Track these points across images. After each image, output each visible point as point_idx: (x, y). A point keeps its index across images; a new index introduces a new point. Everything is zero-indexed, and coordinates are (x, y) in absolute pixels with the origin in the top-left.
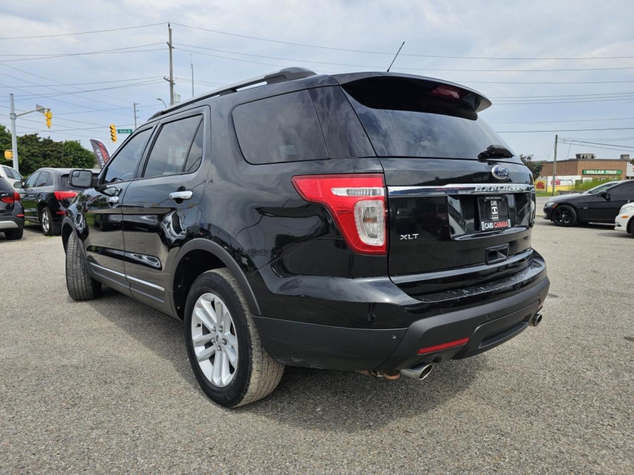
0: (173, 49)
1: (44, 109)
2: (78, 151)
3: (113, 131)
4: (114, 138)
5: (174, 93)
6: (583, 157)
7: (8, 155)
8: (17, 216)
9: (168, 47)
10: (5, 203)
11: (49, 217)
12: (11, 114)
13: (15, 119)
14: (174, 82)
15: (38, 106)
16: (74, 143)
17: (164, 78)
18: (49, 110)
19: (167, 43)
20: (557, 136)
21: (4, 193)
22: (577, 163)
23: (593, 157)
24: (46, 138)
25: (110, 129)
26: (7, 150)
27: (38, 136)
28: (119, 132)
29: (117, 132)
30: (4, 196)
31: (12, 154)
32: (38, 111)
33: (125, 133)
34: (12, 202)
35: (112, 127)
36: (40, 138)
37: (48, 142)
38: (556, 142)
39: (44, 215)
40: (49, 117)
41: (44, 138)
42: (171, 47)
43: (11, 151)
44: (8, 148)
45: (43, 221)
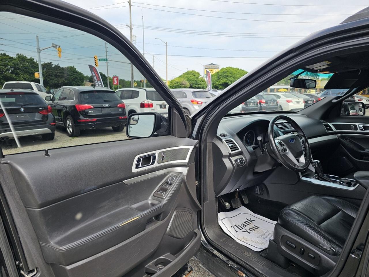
0: (131, 6)
1: (56, 46)
2: (75, 73)
3: (96, 60)
4: (96, 64)
5: (132, 35)
7: (36, 75)
8: (51, 125)
9: (129, 5)
10: (41, 115)
11: (71, 123)
12: (37, 49)
13: (40, 52)
14: (132, 28)
15: (53, 44)
16: (72, 68)
17: (127, 25)
18: (59, 46)
19: (128, 2)
21: (41, 107)
24: (56, 65)
25: (94, 59)
26: (36, 72)
27: (52, 64)
28: (99, 61)
29: (98, 60)
30: (41, 109)
31: (39, 75)
32: (53, 47)
33: (103, 61)
34: (47, 114)
35: (95, 58)
36: (53, 65)
37: (57, 67)
39: (68, 121)
40: (60, 51)
41: (55, 65)
42: (130, 5)
43: (38, 73)
44: (37, 71)
45: (67, 126)
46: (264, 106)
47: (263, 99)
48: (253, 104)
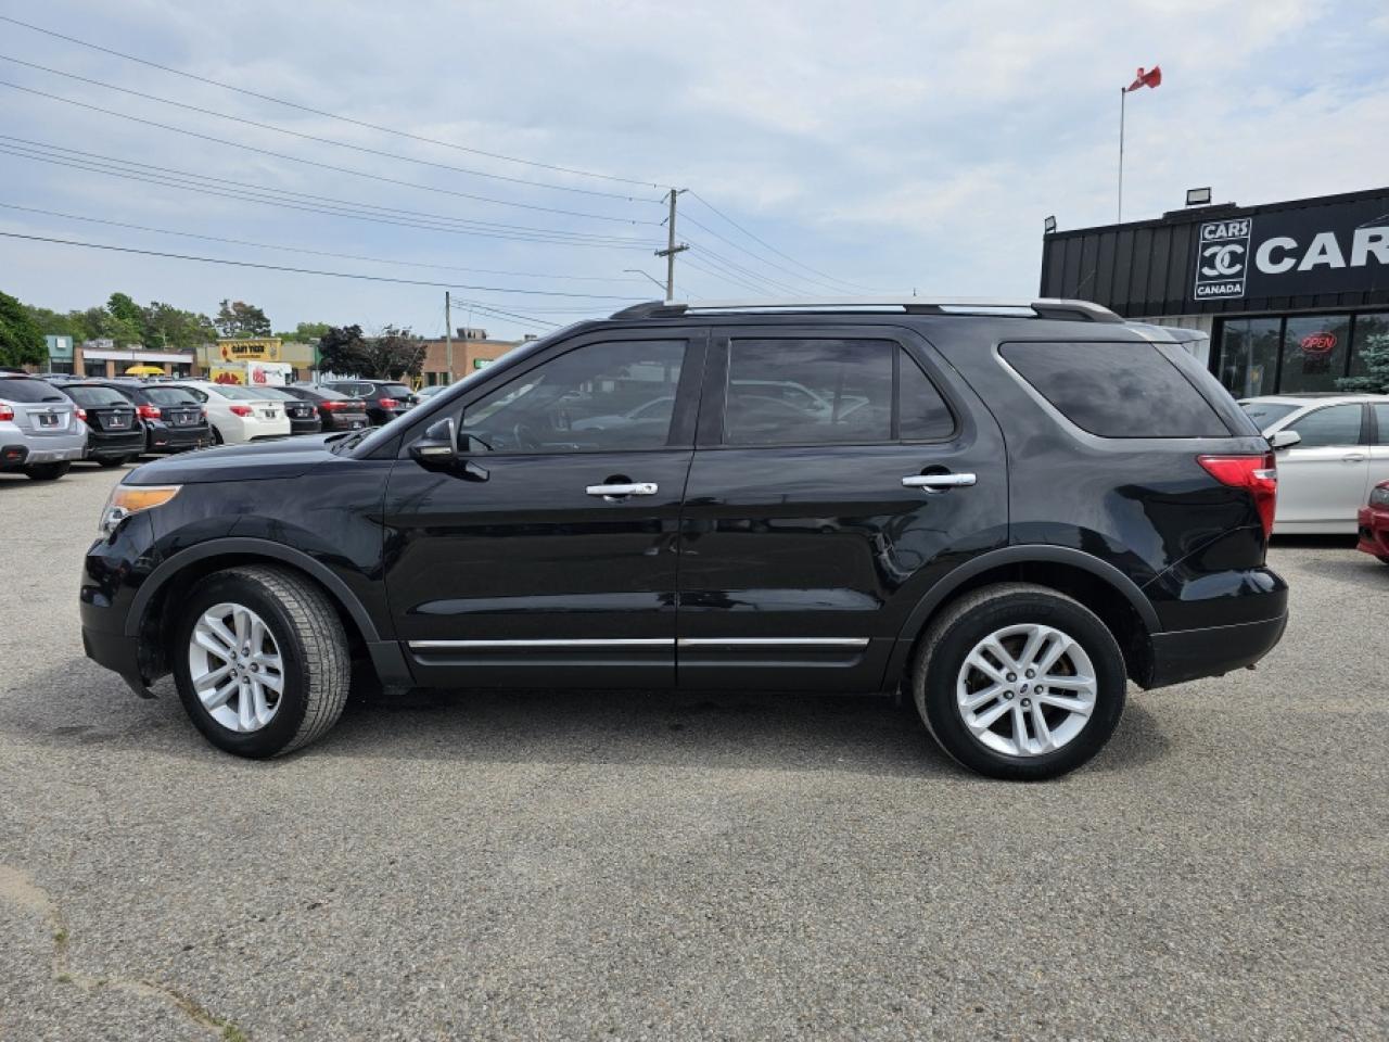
6: (469, 335)
20: (447, 293)
22: (465, 346)
23: (484, 336)
38: (448, 306)
46: (158, 429)
47: (150, 404)
48: (119, 422)
